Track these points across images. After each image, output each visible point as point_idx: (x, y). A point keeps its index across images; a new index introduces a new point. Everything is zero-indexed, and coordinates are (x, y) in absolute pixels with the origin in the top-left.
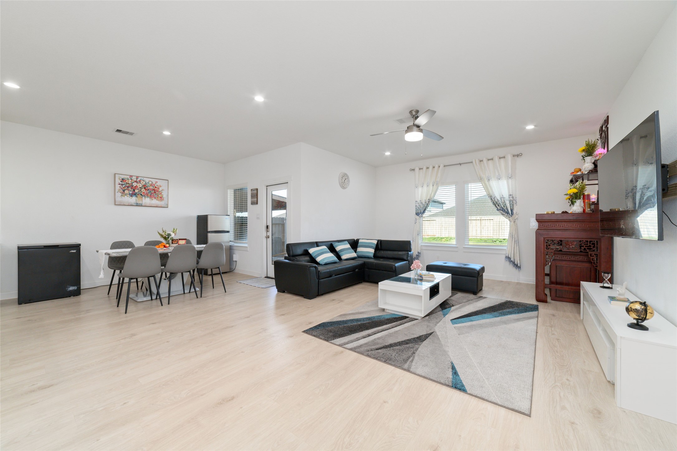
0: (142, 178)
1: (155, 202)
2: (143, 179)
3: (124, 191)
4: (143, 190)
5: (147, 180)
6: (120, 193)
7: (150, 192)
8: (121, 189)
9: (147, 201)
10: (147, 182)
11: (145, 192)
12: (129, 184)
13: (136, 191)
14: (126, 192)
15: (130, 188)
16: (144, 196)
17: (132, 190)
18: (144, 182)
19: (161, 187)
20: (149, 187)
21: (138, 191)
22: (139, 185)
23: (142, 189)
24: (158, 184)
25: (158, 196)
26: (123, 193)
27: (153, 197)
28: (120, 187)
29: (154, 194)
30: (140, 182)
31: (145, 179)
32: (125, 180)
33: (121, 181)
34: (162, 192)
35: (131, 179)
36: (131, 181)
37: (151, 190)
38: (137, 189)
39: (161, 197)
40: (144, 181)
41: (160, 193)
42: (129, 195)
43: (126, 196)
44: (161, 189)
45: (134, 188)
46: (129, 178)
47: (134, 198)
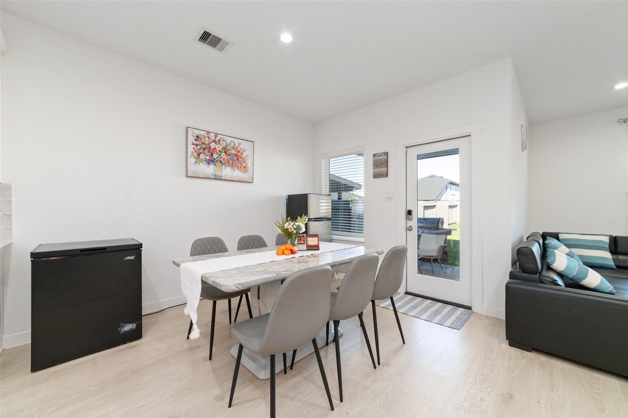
0: (222, 136)
1: (237, 174)
2: (224, 138)
3: (199, 155)
4: (223, 155)
5: (228, 140)
6: (194, 159)
7: (232, 158)
8: (195, 151)
9: (227, 172)
10: (228, 143)
11: (226, 158)
12: (205, 144)
13: (215, 156)
14: (202, 156)
15: (206, 151)
16: (225, 163)
17: (210, 154)
18: (224, 143)
19: (245, 151)
20: (231, 150)
21: (216, 155)
22: (219, 148)
23: (222, 153)
24: (241, 147)
25: (241, 165)
26: (197, 159)
27: (235, 167)
28: (194, 148)
29: (237, 161)
30: (219, 142)
31: (226, 138)
32: (201, 138)
33: (195, 140)
34: (246, 159)
35: (209, 138)
36: (209, 140)
37: (233, 155)
38: (215, 152)
39: (245, 167)
40: (224, 141)
41: (244, 160)
42: (205, 163)
43: (201, 164)
44: (245, 154)
45: (212, 152)
46: (206, 136)
47: (212, 166)
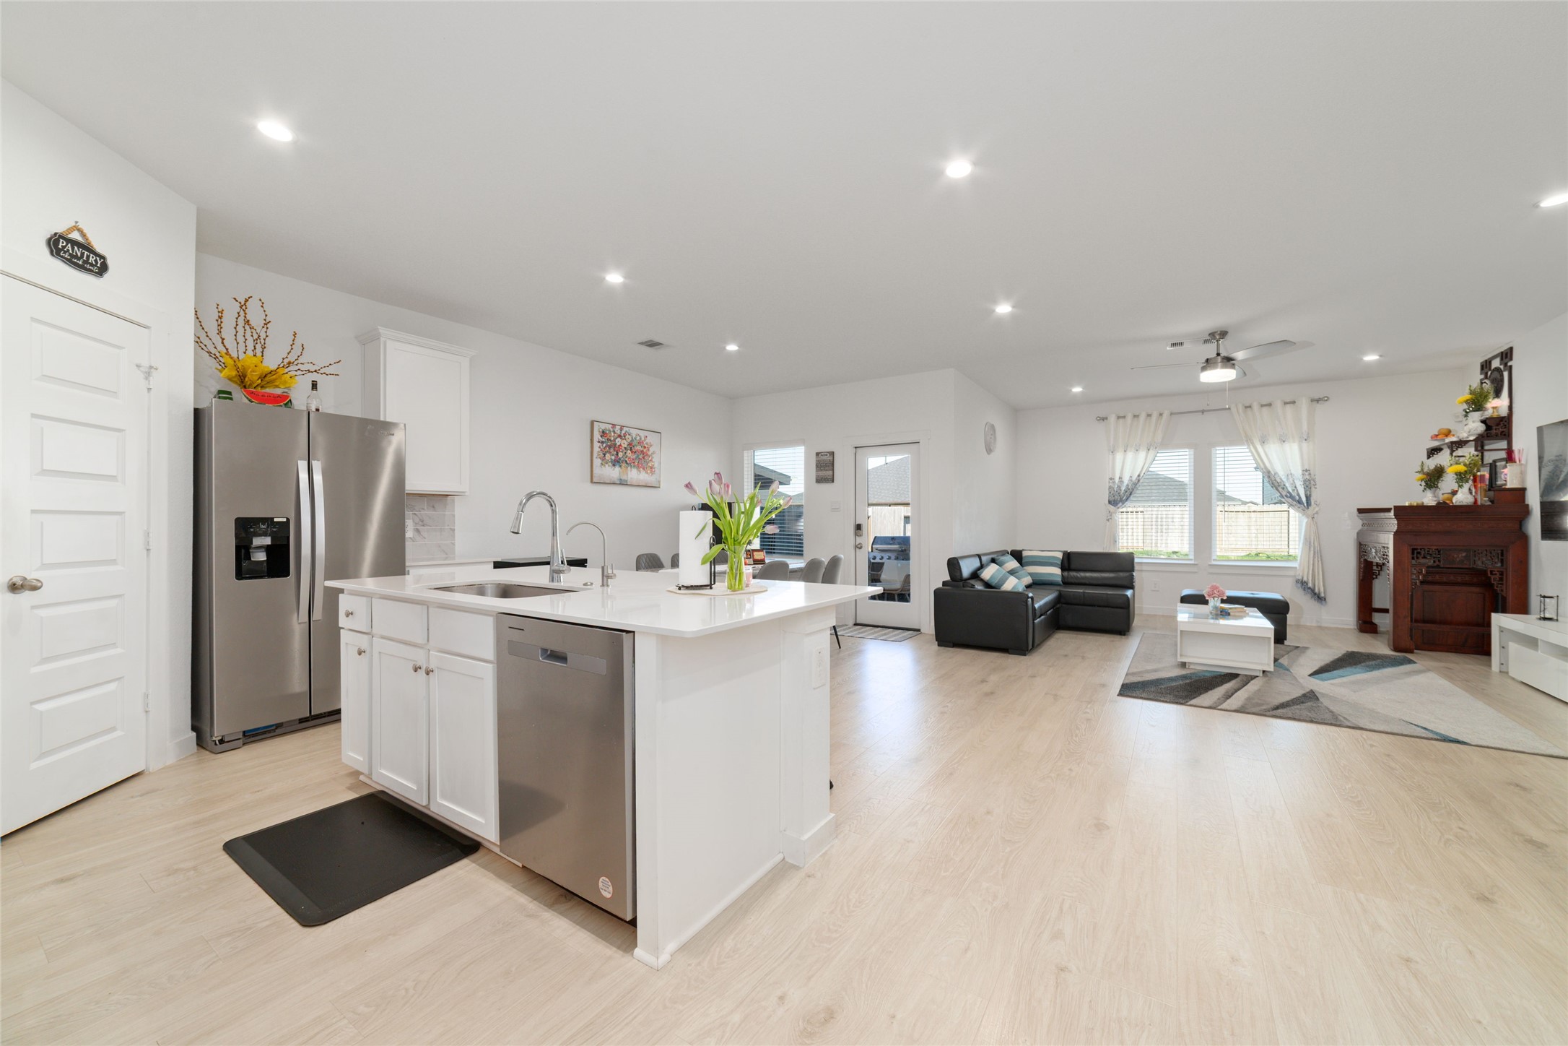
0: (627, 429)
1: (643, 477)
2: (629, 430)
3: (605, 455)
4: (629, 453)
5: (634, 433)
6: (599, 460)
7: (638, 456)
8: (601, 450)
9: (633, 475)
10: (634, 436)
11: (631, 457)
12: (611, 441)
13: (620, 455)
14: (608, 456)
15: (612, 449)
16: (630, 464)
17: (615, 453)
18: (630, 437)
19: (651, 446)
20: (636, 446)
21: (621, 453)
22: (624, 444)
23: (628, 450)
24: (648, 440)
25: (648, 464)
26: (603, 460)
27: (641, 467)
29: (643, 460)
30: (625, 436)
31: (632, 431)
32: (606, 434)
33: (601, 436)
34: (653, 456)
35: (614, 432)
36: (614, 436)
37: (639, 452)
38: (621, 450)
39: (651, 468)
40: (630, 435)
42: (610, 464)
43: (607, 465)
44: (651, 450)
45: (617, 449)
46: (612, 430)
47: (617, 469)
